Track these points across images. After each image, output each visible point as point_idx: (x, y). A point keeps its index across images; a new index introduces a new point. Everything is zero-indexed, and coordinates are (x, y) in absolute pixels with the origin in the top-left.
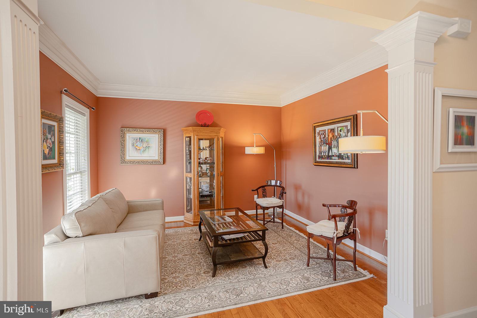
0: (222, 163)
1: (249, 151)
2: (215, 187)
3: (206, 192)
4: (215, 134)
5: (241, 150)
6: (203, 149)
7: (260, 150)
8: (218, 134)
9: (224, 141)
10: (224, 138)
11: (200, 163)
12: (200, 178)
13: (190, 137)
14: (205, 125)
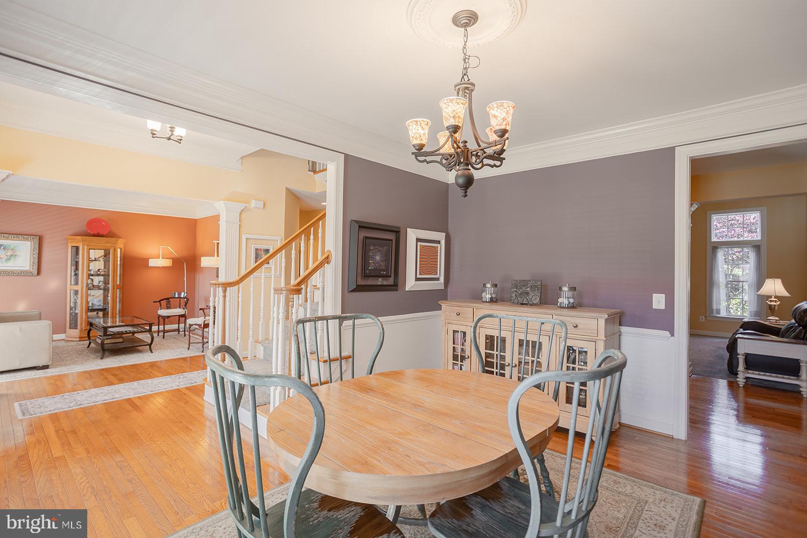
0: (120, 275)
1: (153, 263)
2: (110, 301)
3: (98, 306)
4: (112, 245)
5: (144, 262)
6: (95, 260)
7: (167, 263)
8: (115, 245)
9: (123, 252)
10: (123, 249)
11: (90, 275)
12: (89, 291)
13: (77, 248)
14: (98, 235)
